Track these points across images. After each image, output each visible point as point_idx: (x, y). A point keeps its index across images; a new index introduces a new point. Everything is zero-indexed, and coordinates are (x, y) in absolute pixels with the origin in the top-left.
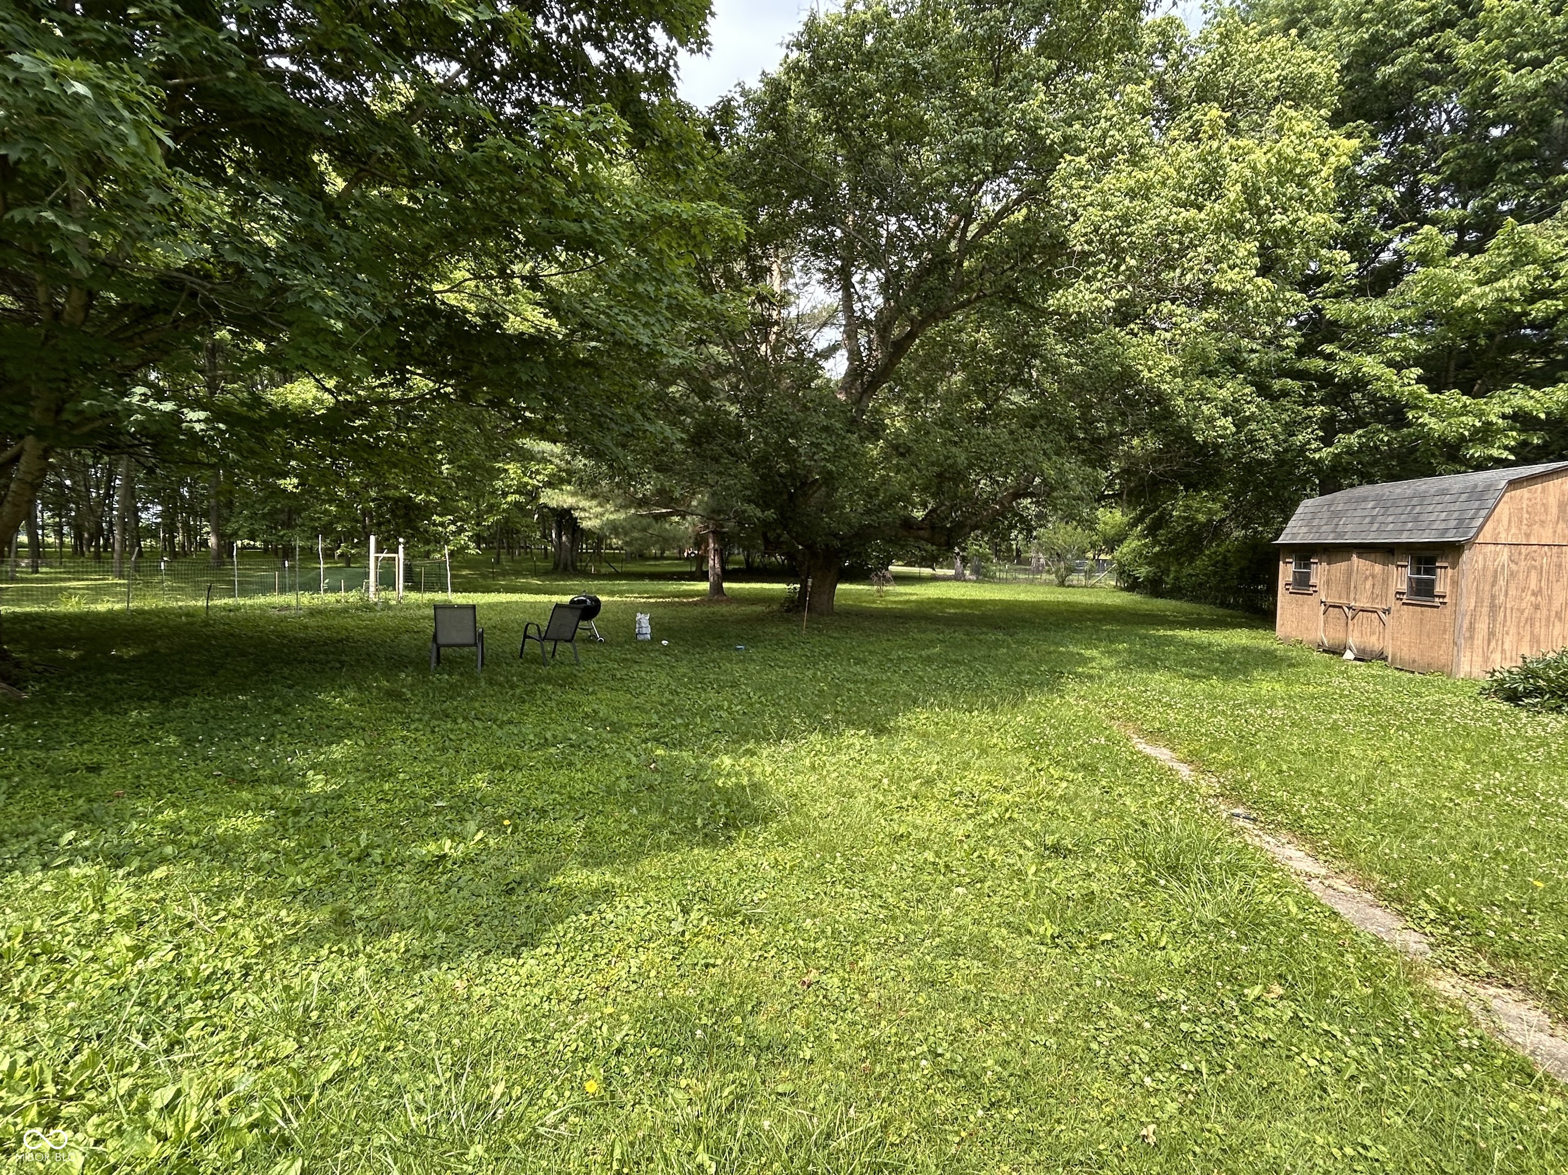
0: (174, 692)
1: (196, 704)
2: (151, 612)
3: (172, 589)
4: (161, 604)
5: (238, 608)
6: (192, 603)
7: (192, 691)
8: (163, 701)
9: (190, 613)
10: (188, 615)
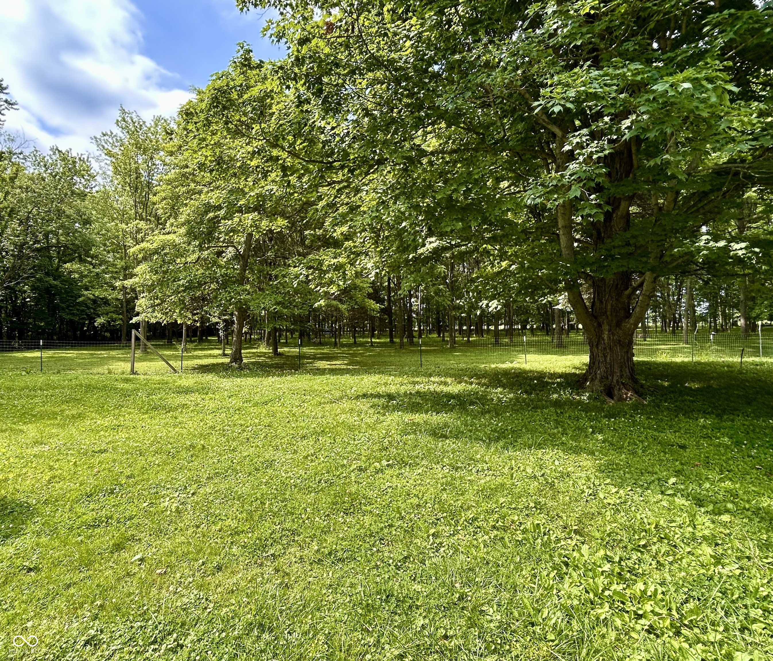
0: (724, 411)
1: (739, 421)
2: (705, 364)
3: (717, 351)
4: (711, 360)
5: (762, 364)
6: (731, 359)
7: (735, 413)
8: (717, 416)
9: (729, 366)
10: (728, 366)
